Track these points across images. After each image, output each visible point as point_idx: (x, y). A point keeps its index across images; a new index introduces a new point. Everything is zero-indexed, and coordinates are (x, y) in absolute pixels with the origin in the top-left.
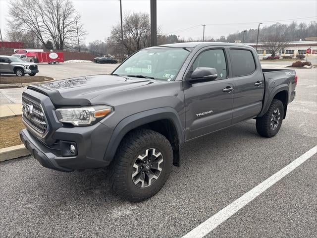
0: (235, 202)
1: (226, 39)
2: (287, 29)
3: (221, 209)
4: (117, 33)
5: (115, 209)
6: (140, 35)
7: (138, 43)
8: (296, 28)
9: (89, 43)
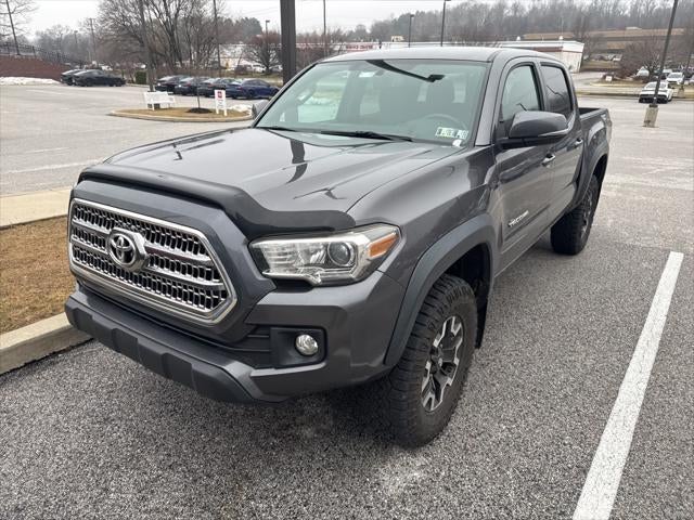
0: (615, 409)
1: (368, 31)
2: (490, 14)
3: (602, 431)
4: (116, 9)
5: (381, 470)
6: (176, 15)
7: (172, 35)
8: (506, 11)
9: (37, 33)
